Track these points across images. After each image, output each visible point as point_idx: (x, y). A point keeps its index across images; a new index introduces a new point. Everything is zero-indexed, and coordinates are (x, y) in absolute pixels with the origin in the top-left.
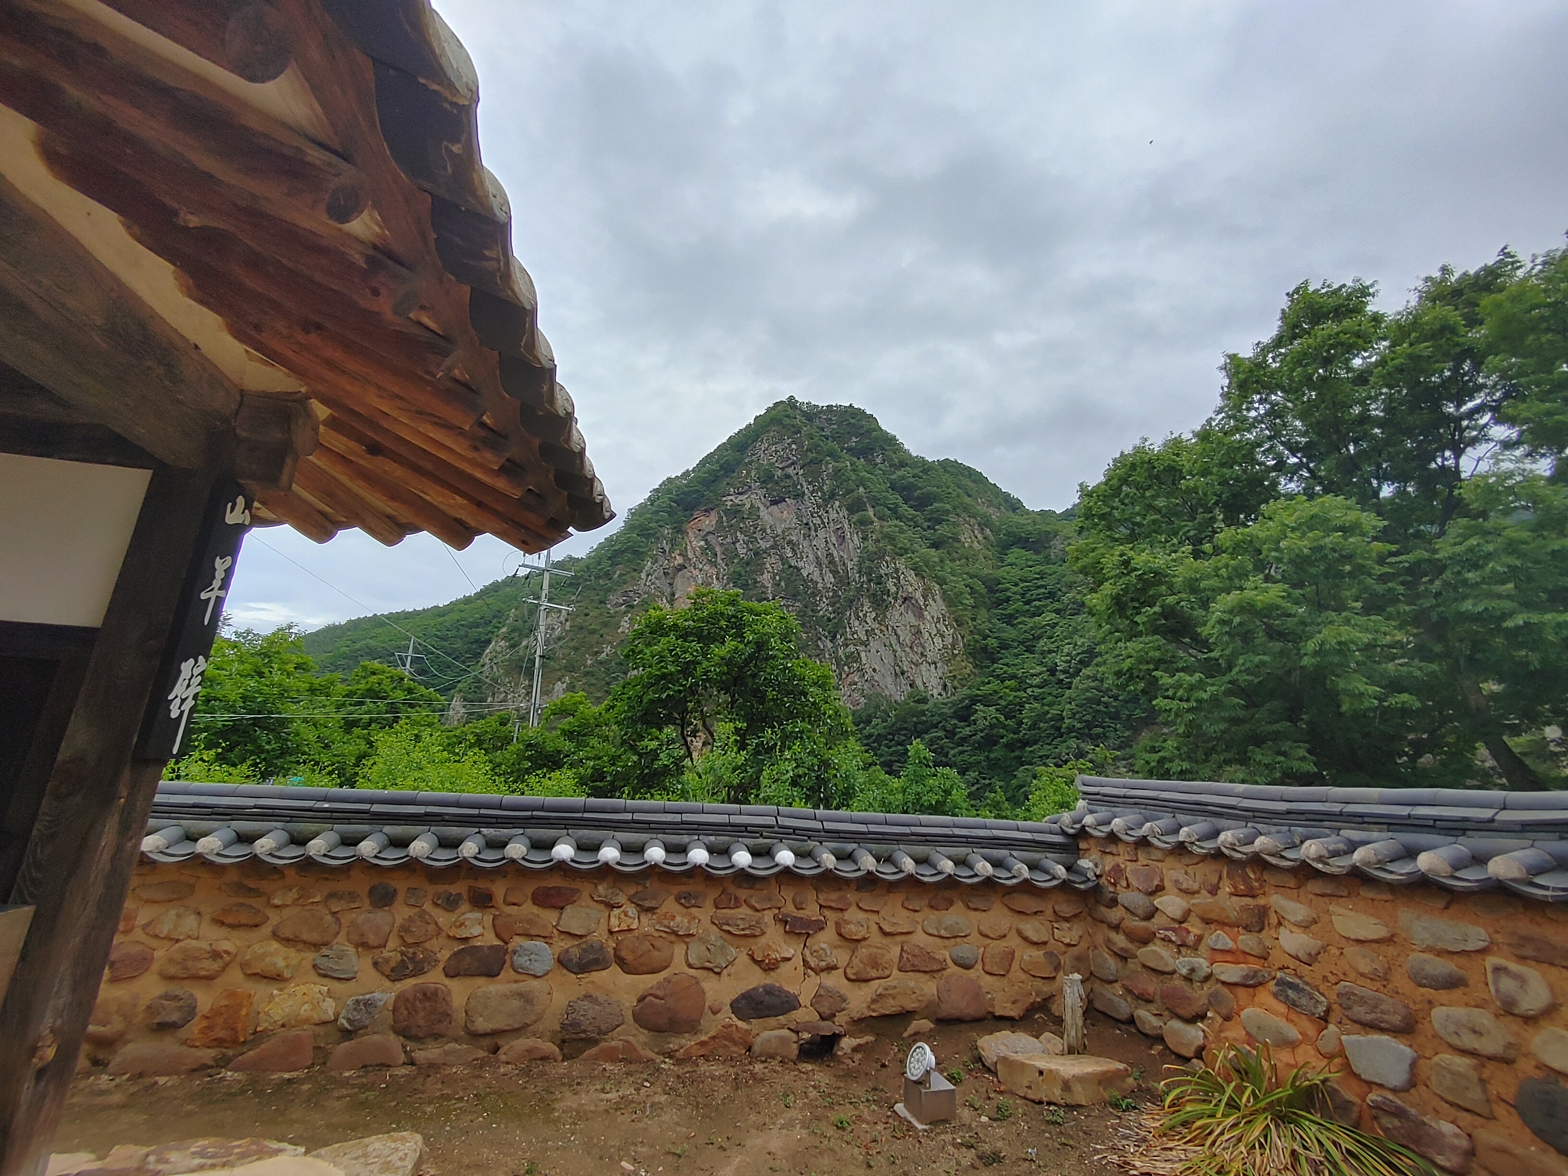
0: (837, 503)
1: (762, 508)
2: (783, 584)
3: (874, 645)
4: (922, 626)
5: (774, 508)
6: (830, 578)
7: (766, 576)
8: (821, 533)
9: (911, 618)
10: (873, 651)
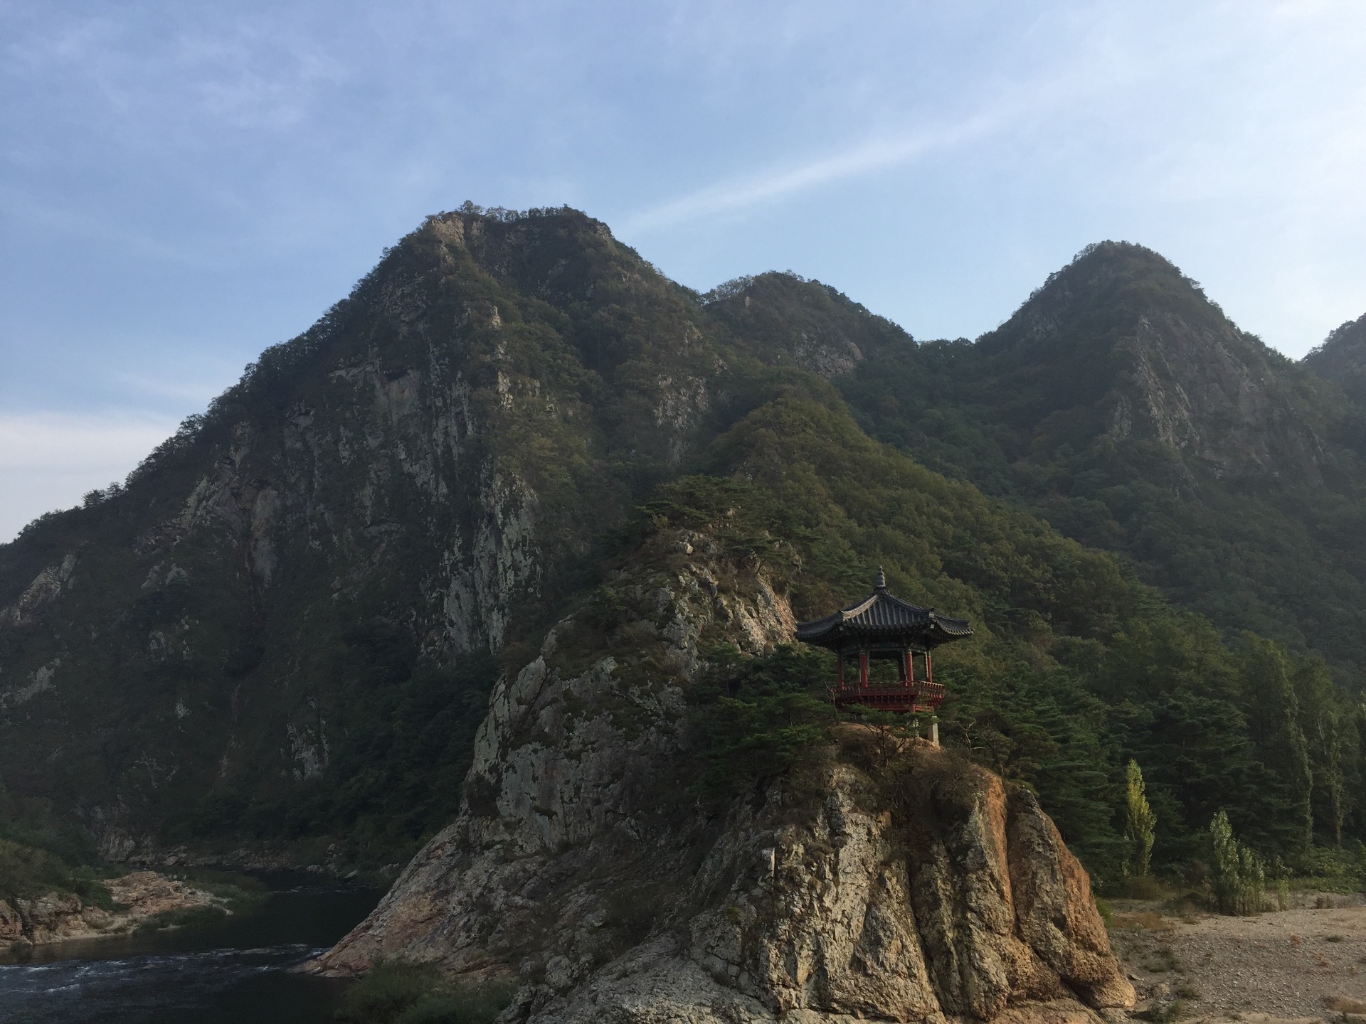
0: (459, 375)
1: (378, 386)
2: (387, 500)
3: (455, 586)
4: (499, 556)
5: (394, 386)
6: (443, 489)
7: (369, 490)
8: (442, 422)
9: (492, 546)
10: (453, 594)
